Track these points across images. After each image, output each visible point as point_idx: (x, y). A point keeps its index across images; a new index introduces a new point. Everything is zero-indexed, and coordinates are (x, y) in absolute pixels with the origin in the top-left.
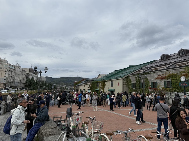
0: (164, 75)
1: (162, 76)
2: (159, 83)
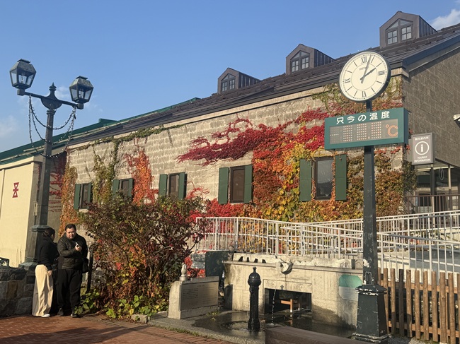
0: (220, 136)
1: (212, 143)
2: (196, 179)
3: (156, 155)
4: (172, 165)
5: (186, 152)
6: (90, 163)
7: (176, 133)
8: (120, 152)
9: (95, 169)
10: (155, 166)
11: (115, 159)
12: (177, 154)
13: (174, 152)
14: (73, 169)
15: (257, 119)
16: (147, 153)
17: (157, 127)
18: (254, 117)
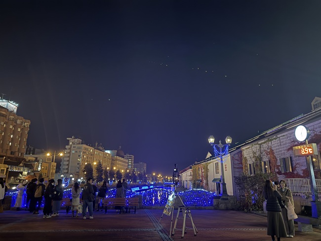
2: (296, 159)
3: (276, 149)
4: (284, 153)
5: (289, 147)
6: (252, 155)
7: (283, 139)
8: (262, 149)
9: (253, 157)
10: (277, 155)
11: (261, 152)
12: (285, 148)
13: (284, 147)
14: (246, 157)
15: (318, 129)
16: (273, 149)
17: (275, 137)
18: (317, 128)
